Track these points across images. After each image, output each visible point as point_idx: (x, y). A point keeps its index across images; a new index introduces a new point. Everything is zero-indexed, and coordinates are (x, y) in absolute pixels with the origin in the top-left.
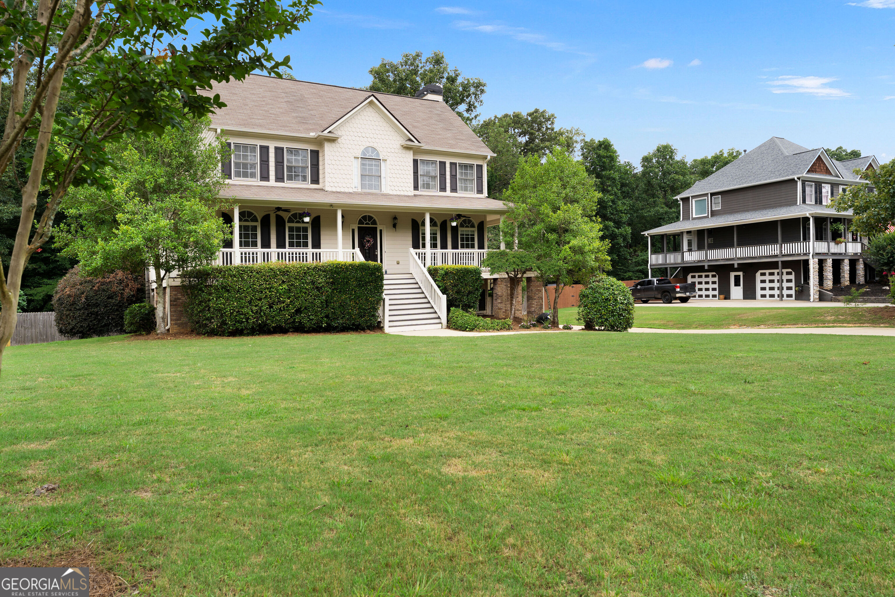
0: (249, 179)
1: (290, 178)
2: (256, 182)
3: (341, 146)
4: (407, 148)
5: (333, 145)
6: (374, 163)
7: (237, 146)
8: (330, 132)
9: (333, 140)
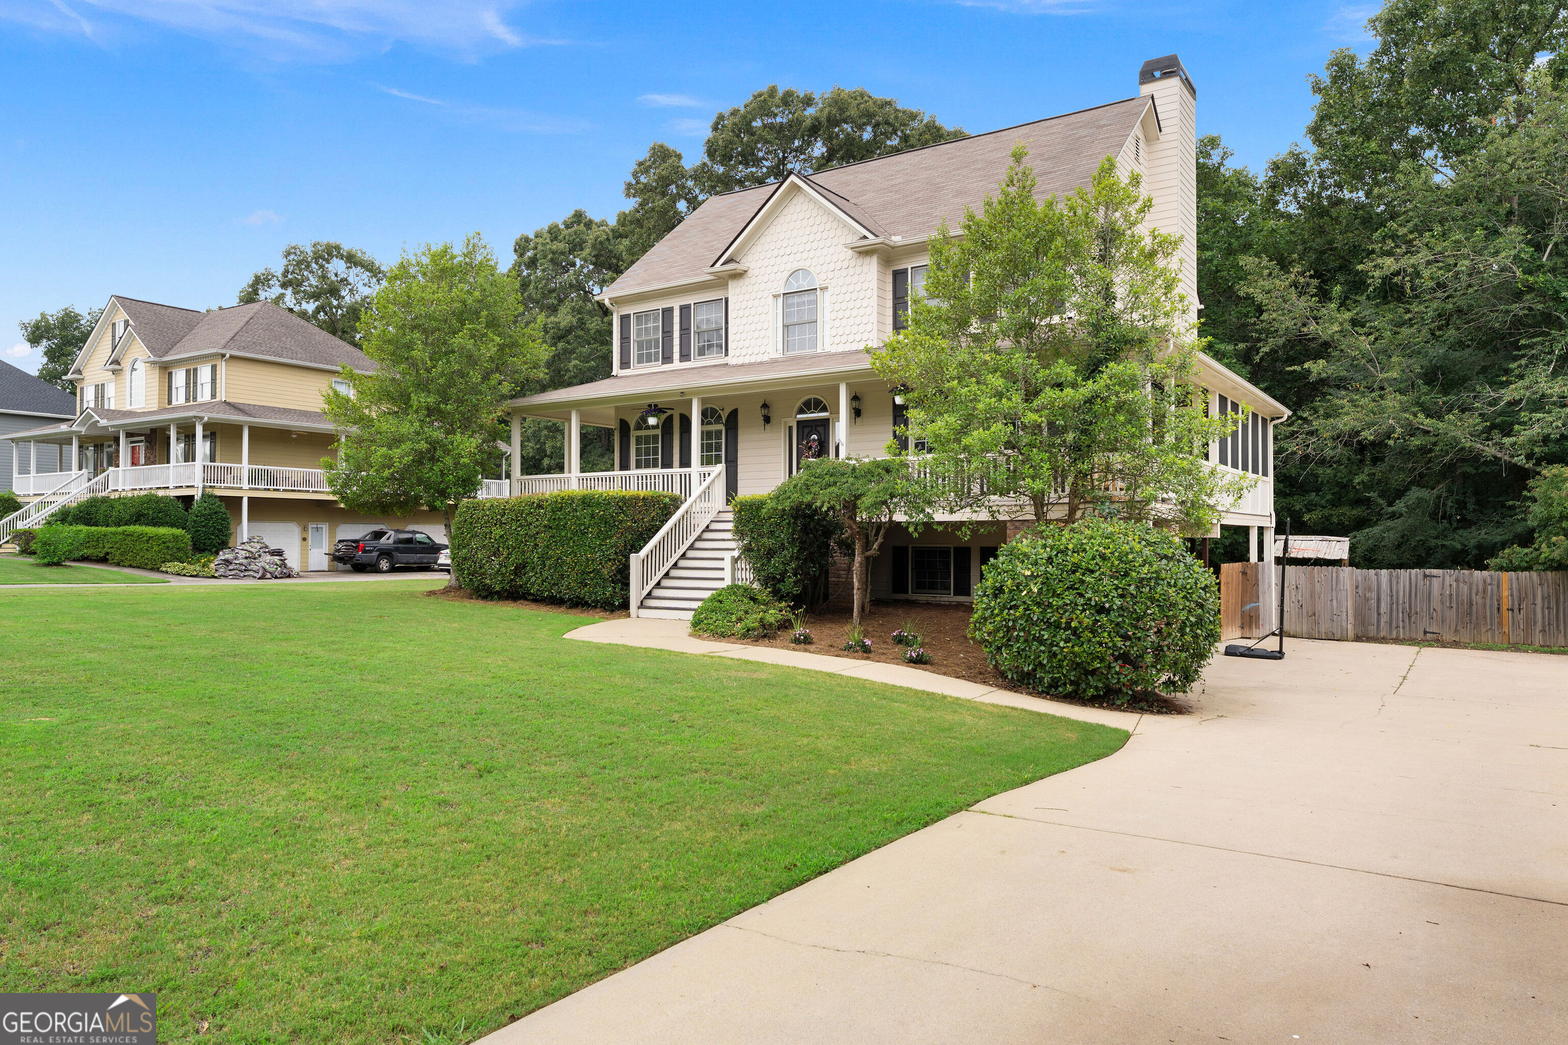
0: (653, 363)
1: (701, 352)
2: (659, 367)
3: (753, 280)
4: (864, 252)
5: (741, 282)
6: (806, 298)
7: (639, 316)
8: (729, 261)
9: (738, 275)
